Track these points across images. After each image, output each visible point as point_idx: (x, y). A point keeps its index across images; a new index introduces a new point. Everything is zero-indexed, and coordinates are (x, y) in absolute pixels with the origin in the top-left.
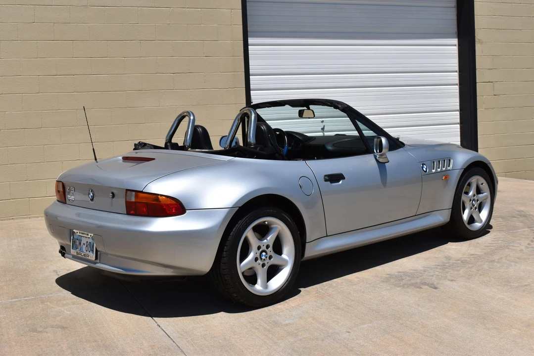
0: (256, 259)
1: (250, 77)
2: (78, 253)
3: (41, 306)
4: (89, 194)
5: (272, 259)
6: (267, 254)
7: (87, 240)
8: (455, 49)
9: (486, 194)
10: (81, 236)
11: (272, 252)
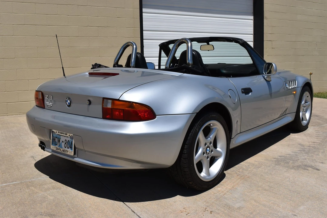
0: (204, 153)
1: (144, 32)
2: (57, 149)
3: (27, 191)
4: (67, 101)
5: (212, 153)
6: (210, 149)
7: (66, 138)
8: (252, 22)
9: (309, 103)
10: (60, 135)
11: (213, 147)
